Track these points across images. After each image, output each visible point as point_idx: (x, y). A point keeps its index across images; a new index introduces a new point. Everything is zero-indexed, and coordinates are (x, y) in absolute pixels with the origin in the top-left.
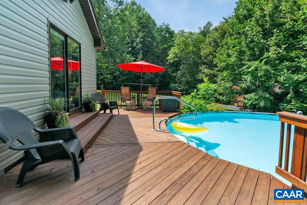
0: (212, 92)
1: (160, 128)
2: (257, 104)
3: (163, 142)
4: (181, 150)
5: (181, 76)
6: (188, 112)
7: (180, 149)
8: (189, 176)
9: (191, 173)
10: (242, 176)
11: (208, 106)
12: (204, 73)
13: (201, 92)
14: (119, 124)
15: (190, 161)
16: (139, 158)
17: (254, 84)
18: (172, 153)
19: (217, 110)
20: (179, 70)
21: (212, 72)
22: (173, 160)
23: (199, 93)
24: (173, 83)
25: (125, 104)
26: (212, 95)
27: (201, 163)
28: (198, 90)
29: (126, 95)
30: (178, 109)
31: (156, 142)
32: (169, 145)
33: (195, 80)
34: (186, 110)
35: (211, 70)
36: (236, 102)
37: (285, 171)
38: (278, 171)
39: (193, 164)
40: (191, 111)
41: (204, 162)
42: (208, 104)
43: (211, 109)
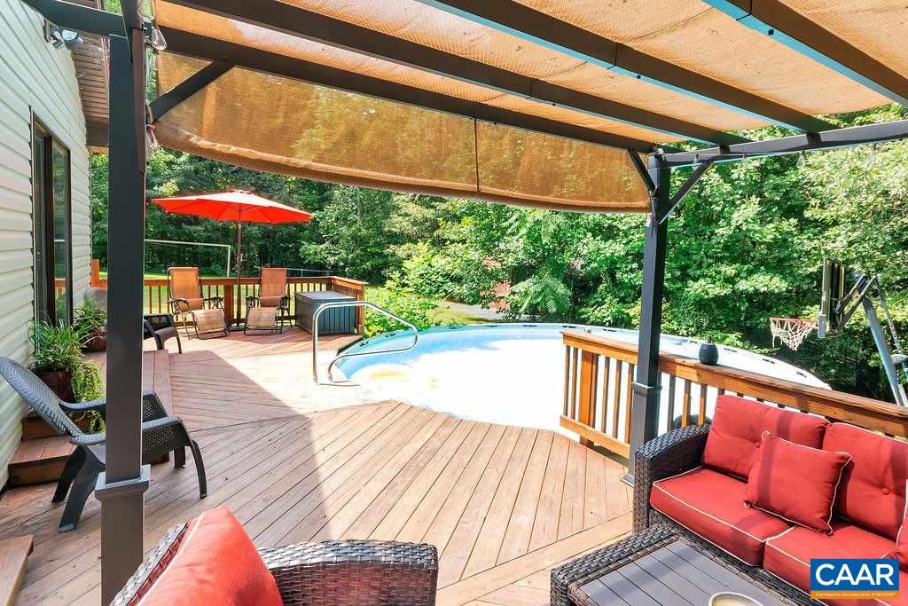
0: (440, 279)
1: (331, 378)
2: (538, 304)
3: (352, 407)
4: (398, 416)
5: (337, 219)
6: (381, 332)
7: (394, 416)
8: (426, 454)
9: (428, 449)
10: (513, 439)
11: (430, 313)
12: (406, 215)
13: (413, 278)
14: (205, 380)
15: (422, 432)
16: (315, 443)
17: (532, 255)
18: (380, 425)
19: (452, 322)
20: (328, 200)
21: (429, 213)
22: (387, 436)
23: (406, 282)
24: (310, 240)
25: (190, 318)
26: (439, 286)
27: (444, 432)
28: (403, 274)
29: (187, 291)
30: (356, 326)
31: (337, 409)
32: (369, 411)
33: (381, 232)
34: (374, 328)
35: (427, 208)
36: (493, 298)
37: (573, 420)
38: (564, 422)
39: (428, 436)
40: (390, 330)
41: (448, 430)
42: (428, 308)
43: (437, 319)
